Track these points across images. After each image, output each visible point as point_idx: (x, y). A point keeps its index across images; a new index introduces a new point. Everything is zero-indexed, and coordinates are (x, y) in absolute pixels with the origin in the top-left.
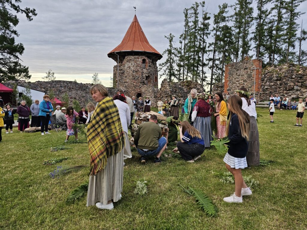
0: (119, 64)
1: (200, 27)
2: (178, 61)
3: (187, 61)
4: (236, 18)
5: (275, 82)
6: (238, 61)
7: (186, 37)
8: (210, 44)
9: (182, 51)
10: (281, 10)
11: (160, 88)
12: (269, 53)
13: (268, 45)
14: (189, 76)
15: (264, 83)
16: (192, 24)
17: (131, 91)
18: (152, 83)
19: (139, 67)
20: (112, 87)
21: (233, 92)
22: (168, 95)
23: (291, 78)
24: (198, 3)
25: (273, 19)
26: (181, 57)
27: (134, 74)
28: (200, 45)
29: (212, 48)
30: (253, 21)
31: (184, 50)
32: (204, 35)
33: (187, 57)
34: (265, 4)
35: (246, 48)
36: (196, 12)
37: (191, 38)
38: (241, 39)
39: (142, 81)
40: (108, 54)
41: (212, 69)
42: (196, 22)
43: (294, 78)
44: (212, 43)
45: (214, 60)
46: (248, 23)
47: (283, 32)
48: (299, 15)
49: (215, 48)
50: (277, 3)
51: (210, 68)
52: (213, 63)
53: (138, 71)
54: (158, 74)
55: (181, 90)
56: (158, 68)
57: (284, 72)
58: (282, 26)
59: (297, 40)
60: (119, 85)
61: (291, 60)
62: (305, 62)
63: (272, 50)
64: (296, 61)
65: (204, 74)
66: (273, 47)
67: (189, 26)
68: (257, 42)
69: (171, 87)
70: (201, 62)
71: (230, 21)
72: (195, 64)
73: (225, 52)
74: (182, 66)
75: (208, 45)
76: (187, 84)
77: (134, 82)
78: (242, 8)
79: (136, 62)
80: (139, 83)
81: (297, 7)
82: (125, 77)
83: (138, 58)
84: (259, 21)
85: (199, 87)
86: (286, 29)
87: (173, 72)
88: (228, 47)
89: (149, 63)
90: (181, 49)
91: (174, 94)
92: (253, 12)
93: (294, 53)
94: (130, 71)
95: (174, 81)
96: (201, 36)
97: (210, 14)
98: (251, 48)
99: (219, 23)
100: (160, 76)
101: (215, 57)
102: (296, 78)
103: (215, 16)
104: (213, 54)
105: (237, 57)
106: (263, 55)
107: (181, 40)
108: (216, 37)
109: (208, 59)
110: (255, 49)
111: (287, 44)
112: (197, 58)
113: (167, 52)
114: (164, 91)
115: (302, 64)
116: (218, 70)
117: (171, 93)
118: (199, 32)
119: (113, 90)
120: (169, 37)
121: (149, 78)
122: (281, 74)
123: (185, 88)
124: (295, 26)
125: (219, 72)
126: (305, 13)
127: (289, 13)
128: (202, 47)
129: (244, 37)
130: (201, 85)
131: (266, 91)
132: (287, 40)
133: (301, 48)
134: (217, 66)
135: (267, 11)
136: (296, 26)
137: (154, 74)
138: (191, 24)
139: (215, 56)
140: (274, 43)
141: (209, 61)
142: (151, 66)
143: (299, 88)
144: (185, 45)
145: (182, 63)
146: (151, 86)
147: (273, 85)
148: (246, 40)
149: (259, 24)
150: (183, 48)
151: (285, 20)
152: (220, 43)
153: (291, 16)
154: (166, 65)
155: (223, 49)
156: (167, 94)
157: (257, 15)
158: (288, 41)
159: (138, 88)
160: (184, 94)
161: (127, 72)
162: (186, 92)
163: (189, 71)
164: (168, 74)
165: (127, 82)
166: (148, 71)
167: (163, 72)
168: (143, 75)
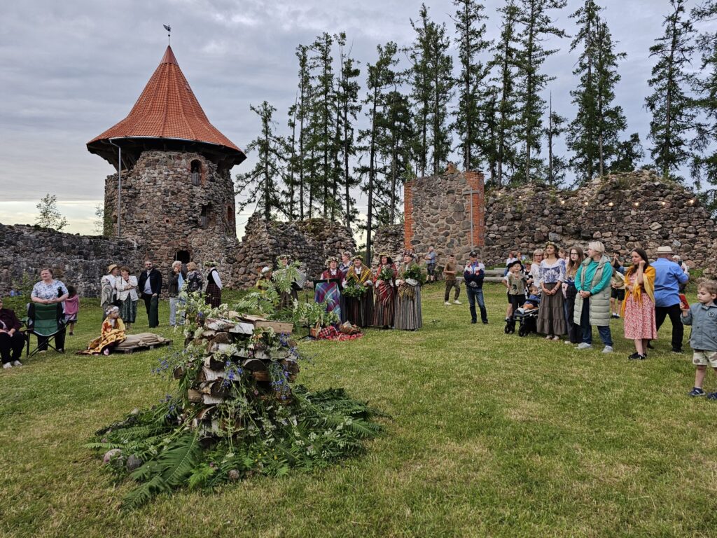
0: (121, 173)
1: (336, 92)
2: (286, 170)
3: (308, 171)
4: (416, 77)
5: (510, 223)
6: (425, 175)
7: (305, 114)
8: (361, 132)
9: (297, 147)
10: (509, 66)
11: (243, 238)
12: (490, 161)
13: (488, 143)
14: (316, 209)
15: (488, 226)
16: (319, 83)
17: (160, 246)
18: (219, 223)
19: (181, 180)
20: (101, 234)
21: (425, 247)
22: (268, 256)
23: (541, 216)
24: (331, 34)
25: (494, 86)
26: (293, 160)
27: (167, 199)
28: (339, 133)
29: (366, 142)
30: (454, 86)
31: (301, 145)
32: (346, 111)
33: (308, 159)
34: (476, 53)
35: (440, 147)
36: (326, 55)
37: (315, 115)
38: (430, 126)
39: (191, 218)
40: (87, 142)
42: (326, 79)
43: (547, 216)
44: (365, 130)
45: (372, 171)
46: (442, 90)
47: (515, 115)
48: (545, 82)
49: (373, 142)
50: (499, 52)
51: (364, 189)
52: (371, 179)
53: (180, 191)
54: (236, 202)
55: (299, 241)
56: (234, 185)
57: (525, 201)
58: (513, 102)
59: (544, 133)
60: (122, 231)
61: (536, 177)
62: (560, 182)
63: (498, 155)
64: (544, 178)
65: (352, 204)
66: (498, 146)
67: (310, 87)
68: (465, 135)
69: (272, 234)
70: (343, 174)
71: (405, 83)
72: (329, 180)
73: (397, 154)
74: (296, 183)
75: (356, 135)
76: (313, 227)
77: (167, 221)
78: (427, 55)
79: (172, 167)
80: (183, 224)
81: (540, 65)
82: (142, 207)
83: (179, 158)
84: (465, 87)
85: (343, 236)
86: (521, 111)
87: (274, 196)
88: (403, 142)
89: (210, 173)
90: (292, 140)
92: (451, 67)
93: (540, 162)
94: (156, 190)
95: (278, 220)
96: (339, 114)
97: (359, 62)
98: (452, 149)
99: (380, 86)
100: (240, 206)
101: (374, 165)
102: (552, 215)
103: (371, 69)
104: (369, 156)
105: (424, 165)
106: (476, 163)
107: (292, 118)
108: (374, 118)
109: (359, 167)
110: (461, 149)
111: (525, 141)
112: (333, 166)
113: (258, 147)
114: (255, 244)
115: (556, 185)
116: (382, 196)
117: (273, 249)
118: (336, 103)
119: (103, 243)
120: (262, 109)
121: (209, 212)
122: (520, 205)
123: (310, 236)
124: (537, 103)
125: (384, 199)
126: (555, 78)
127: (526, 76)
128: (342, 138)
129: (437, 122)
130: (347, 231)
131: (493, 245)
132: (525, 133)
133: (553, 152)
134: (379, 185)
135: (480, 67)
136: (540, 104)
137: (224, 200)
138: (314, 83)
139: (374, 163)
140: (498, 139)
141: (362, 173)
142: (216, 179)
143: (558, 237)
144: (302, 133)
145: (297, 176)
146: (217, 230)
147: (506, 231)
148: (441, 128)
149: (466, 94)
150: (297, 138)
151: (519, 91)
152: (385, 132)
153: (530, 82)
154: (255, 179)
155: (392, 146)
156: (262, 253)
157: (460, 73)
158: (526, 135)
159: (181, 236)
160: (308, 251)
161: (147, 194)
162: (312, 247)
163: (316, 196)
164: (261, 200)
165: (146, 222)
166: (206, 192)
167: (249, 196)
168: (195, 202)
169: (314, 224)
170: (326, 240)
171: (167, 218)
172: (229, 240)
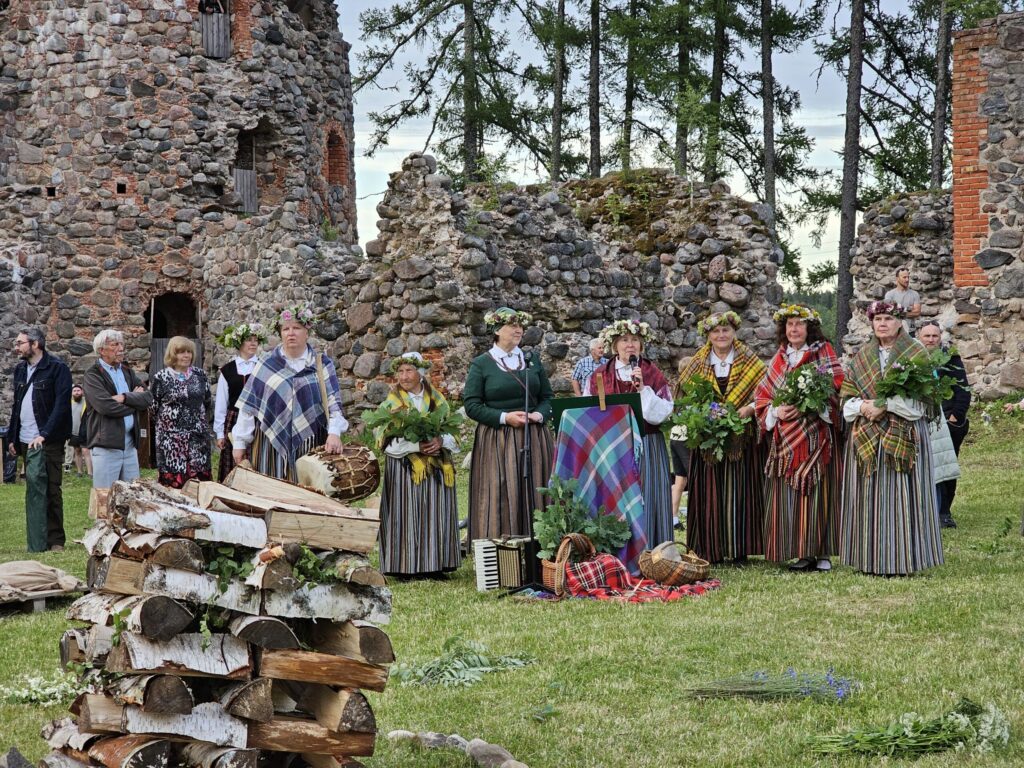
11: (369, 245)
14: (648, 131)
17: (97, 275)
18: (297, 192)
19: (166, 43)
27: (121, 109)
39: (200, 177)
41: (846, 61)
51: (833, 54)
52: (860, 15)
53: (161, 81)
65: (786, 109)
69: (474, 232)
74: (578, 39)
76: (626, 203)
77: (121, 188)
80: (175, 199)
82: (37, 141)
85: (738, 234)
87: (496, 89)
89: (266, 12)
91: (505, 296)
94: (83, 79)
95: (503, 177)
100: (374, 127)
114: (412, 267)
116: (902, 78)
117: (476, 286)
121: (264, 152)
123: (613, 237)
125: (911, 90)
130: (757, 216)
134: (890, 38)
137: (313, 110)
142: (287, 32)
146: (287, 219)
154: (429, 28)
156: (433, 299)
159: (166, 243)
160: (603, 292)
161: (55, 94)
162: (622, 276)
163: (647, 85)
164: (450, 105)
165: (51, 192)
166: (253, 82)
167: (406, 91)
168: (213, 119)
169: (630, 191)
170: (672, 250)
171: (121, 179)
172: (329, 253)
